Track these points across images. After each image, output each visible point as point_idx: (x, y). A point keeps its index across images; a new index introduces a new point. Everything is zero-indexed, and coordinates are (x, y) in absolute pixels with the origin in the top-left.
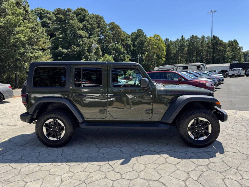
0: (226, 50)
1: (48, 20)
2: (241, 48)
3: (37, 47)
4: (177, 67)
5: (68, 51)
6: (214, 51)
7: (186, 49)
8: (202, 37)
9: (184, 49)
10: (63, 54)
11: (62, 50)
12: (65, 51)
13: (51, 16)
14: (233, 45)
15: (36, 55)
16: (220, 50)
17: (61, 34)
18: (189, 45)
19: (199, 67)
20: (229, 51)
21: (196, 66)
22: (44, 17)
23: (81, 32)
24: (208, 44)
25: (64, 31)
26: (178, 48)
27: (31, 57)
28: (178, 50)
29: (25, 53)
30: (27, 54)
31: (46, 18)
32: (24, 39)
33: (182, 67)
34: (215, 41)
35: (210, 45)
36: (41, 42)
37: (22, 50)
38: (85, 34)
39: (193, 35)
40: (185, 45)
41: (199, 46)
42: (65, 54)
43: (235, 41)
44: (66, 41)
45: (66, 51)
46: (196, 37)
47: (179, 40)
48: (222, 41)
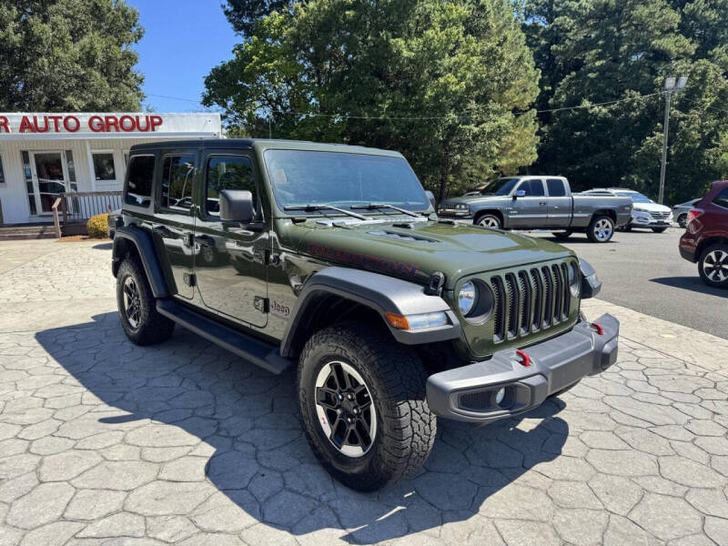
1: (568, 20)
3: (497, 106)
5: (611, 111)
10: (592, 122)
11: (592, 108)
12: (600, 110)
13: (580, 5)
15: (488, 130)
17: (600, 57)
22: (557, 15)
23: (668, 43)
25: (611, 46)
27: (475, 137)
29: (458, 125)
30: (465, 126)
31: (564, 14)
32: (458, 87)
36: (512, 90)
37: (452, 116)
38: (683, 47)
42: (598, 122)
44: (610, 78)
45: (604, 110)
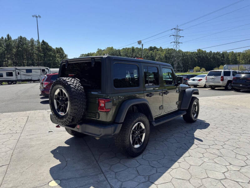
0: (56, 56)
2: (66, 56)
4: (19, 70)
6: (45, 55)
7: (15, 50)
8: (31, 40)
9: (11, 50)
14: (60, 52)
16: (50, 55)
18: (18, 47)
19: (43, 70)
20: (58, 57)
21: (41, 69)
24: (38, 48)
26: (5, 48)
28: (4, 50)
33: (25, 70)
34: (45, 47)
35: (40, 49)
39: (21, 36)
40: (13, 45)
41: (29, 48)
43: (61, 49)
46: (25, 39)
47: (4, 38)
48: (51, 47)
